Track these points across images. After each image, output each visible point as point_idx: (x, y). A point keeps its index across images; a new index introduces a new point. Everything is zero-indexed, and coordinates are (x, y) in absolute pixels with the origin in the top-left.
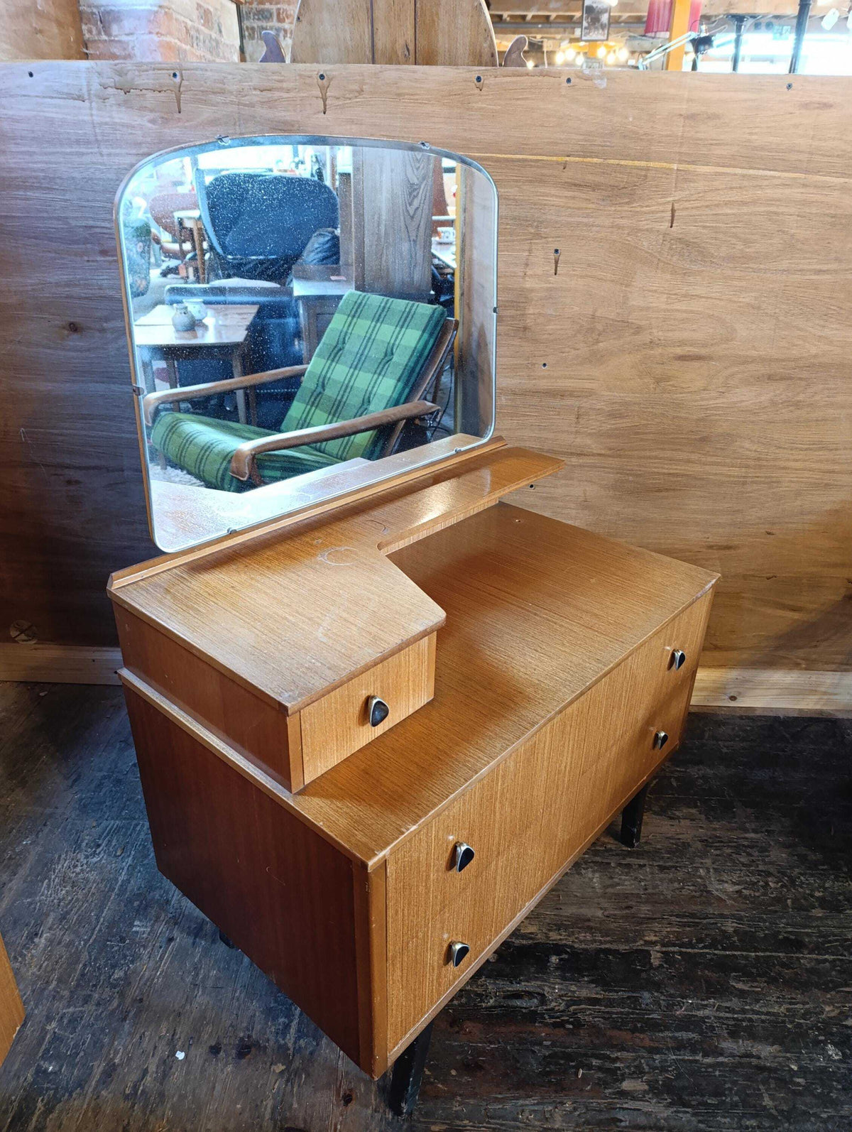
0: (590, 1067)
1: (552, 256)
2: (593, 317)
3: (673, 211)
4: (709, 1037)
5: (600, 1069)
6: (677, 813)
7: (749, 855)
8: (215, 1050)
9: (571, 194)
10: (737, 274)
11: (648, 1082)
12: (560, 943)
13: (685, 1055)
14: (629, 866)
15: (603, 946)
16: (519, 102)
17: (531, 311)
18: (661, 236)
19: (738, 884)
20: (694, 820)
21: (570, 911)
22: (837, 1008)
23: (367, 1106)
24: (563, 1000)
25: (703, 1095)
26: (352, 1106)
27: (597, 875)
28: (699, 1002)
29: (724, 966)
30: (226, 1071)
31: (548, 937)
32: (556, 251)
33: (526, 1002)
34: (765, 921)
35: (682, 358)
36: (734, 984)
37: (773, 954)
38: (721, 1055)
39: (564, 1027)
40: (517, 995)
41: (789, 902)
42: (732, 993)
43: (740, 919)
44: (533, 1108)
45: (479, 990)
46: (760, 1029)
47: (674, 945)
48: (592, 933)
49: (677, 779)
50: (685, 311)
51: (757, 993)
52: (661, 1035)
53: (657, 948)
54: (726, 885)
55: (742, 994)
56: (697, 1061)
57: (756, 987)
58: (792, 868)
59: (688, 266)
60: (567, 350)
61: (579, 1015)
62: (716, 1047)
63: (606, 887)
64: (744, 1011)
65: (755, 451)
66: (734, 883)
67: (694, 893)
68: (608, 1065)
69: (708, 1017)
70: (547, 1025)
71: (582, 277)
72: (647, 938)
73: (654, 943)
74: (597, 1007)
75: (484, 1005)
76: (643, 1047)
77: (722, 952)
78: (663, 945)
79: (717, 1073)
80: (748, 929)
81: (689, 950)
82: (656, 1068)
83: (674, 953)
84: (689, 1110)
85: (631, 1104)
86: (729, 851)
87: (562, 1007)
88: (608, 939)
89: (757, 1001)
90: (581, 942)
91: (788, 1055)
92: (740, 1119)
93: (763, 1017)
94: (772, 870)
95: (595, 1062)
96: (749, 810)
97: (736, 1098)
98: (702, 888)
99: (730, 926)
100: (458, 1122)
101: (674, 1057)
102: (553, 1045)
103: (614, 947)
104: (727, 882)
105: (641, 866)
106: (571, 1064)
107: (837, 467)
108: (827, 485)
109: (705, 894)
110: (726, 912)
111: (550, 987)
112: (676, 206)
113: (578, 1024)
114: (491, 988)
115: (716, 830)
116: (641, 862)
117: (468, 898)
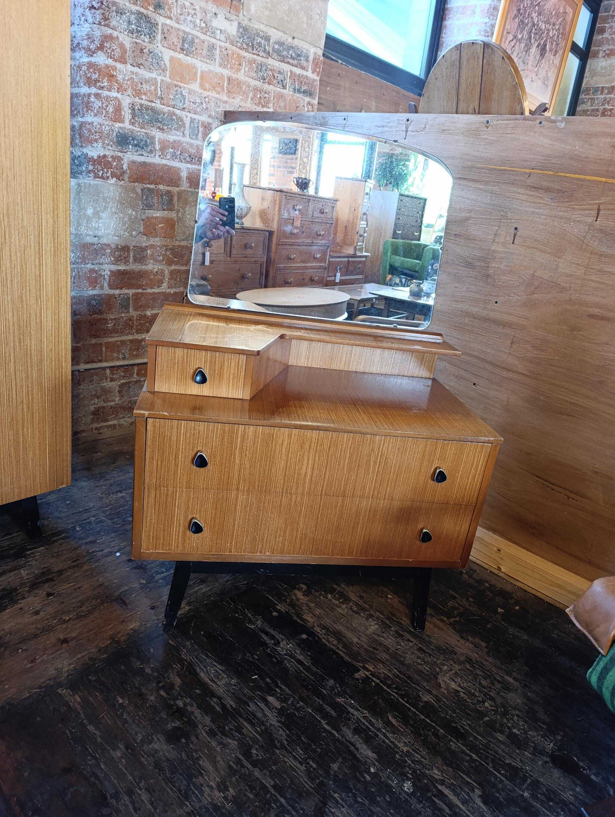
0: (262, 679)
1: (513, 231)
2: (533, 276)
3: (599, 210)
4: (341, 720)
6: (470, 638)
7: (492, 684)
8: (130, 560)
9: (531, 193)
11: (283, 707)
12: (317, 634)
13: (317, 714)
15: (337, 651)
16: (508, 135)
17: (493, 265)
18: (588, 227)
19: (462, 688)
20: (477, 648)
21: (340, 628)
22: (442, 776)
23: (157, 616)
24: (286, 651)
25: (303, 733)
26: (152, 611)
28: (358, 706)
29: (394, 706)
30: (126, 569)
31: (313, 627)
33: (268, 639)
34: (454, 713)
35: (592, 316)
36: (390, 716)
37: (437, 727)
38: (337, 731)
40: (267, 634)
41: (487, 718)
42: (383, 718)
43: (439, 700)
44: (217, 669)
45: (253, 620)
46: (377, 742)
47: (379, 679)
48: (339, 642)
51: (399, 730)
52: (316, 698)
54: (453, 683)
56: (320, 722)
57: (402, 728)
58: (515, 708)
59: (605, 250)
60: (512, 295)
61: (285, 661)
62: (339, 726)
64: (378, 730)
66: (460, 686)
67: (425, 672)
68: (272, 685)
69: (353, 715)
70: (265, 651)
71: (529, 247)
72: (367, 666)
73: (368, 670)
74: (299, 666)
75: (247, 625)
76: (300, 695)
77: (405, 703)
78: (371, 674)
79: (324, 734)
80: (437, 707)
82: (295, 707)
84: (288, 732)
85: (262, 705)
86: (480, 673)
87: (282, 653)
88: (344, 650)
89: (394, 733)
90: (328, 641)
91: (377, 764)
92: (309, 758)
93: (387, 741)
94: (498, 699)
95: (268, 680)
96: (526, 668)
97: (319, 750)
99: (427, 698)
100: (182, 648)
101: (310, 711)
102: (258, 659)
104: (455, 682)
105: (409, 640)
106: (256, 671)
110: (434, 692)
111: (287, 643)
112: (601, 207)
113: (280, 662)
114: (259, 623)
115: (486, 660)
116: (412, 639)
117: (210, 499)
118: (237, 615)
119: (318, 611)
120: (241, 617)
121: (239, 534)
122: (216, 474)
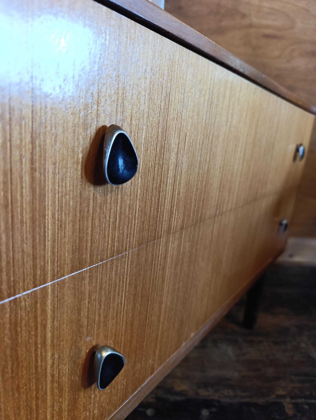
6: (275, 311)
12: (209, 398)
14: (252, 341)
20: (287, 315)
21: (214, 373)
27: (230, 347)
31: (197, 395)
35: (267, 36)
48: (234, 390)
50: (269, 8)
53: (288, 400)
63: (238, 356)
72: (278, 393)
73: (284, 397)
81: (313, 401)
83: (302, 404)
90: (226, 397)
98: (307, 355)
103: (253, 400)
105: (260, 342)
109: (310, 359)
117: (125, 276)
122: (138, 203)
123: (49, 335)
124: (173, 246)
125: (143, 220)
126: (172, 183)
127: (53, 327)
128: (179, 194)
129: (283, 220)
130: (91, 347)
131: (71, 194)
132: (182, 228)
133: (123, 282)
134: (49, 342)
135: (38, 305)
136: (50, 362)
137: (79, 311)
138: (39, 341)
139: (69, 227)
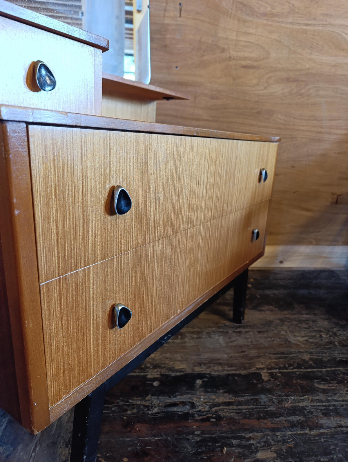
0: (231, 445)
1: (178, 7)
2: (200, 41)
4: (311, 417)
5: (239, 446)
6: (263, 308)
7: (307, 324)
10: (269, 23)
11: (276, 451)
12: (202, 373)
13: (297, 430)
14: (240, 332)
15: (230, 373)
17: (168, 36)
19: (305, 337)
20: (272, 311)
21: (207, 356)
24: (207, 405)
25: (316, 456)
27: (221, 337)
28: (299, 398)
29: (309, 377)
31: (193, 370)
32: (180, 4)
33: (181, 408)
34: (326, 353)
35: (245, 67)
36: (318, 386)
37: (336, 368)
38: (322, 428)
39: (209, 421)
40: (175, 405)
41: (336, 343)
42: (318, 391)
43: (311, 353)
45: (147, 404)
46: (342, 410)
47: (275, 369)
48: (222, 366)
49: (259, 295)
50: (246, 42)
51: (333, 389)
52: (278, 419)
53: (265, 371)
54: (298, 338)
55: (324, 391)
56: (306, 434)
57: (332, 386)
58: (332, 328)
59: (245, 17)
60: (188, 59)
61: (219, 413)
62: (317, 423)
63: (227, 343)
64: (328, 401)
65: (284, 120)
66: (303, 337)
67: (281, 343)
68: (244, 443)
69: (307, 406)
70: (197, 421)
71: (193, 19)
72: (257, 366)
73: (262, 369)
74: (231, 407)
75: (150, 412)
76: (268, 428)
77: (305, 370)
78: (268, 369)
79: (322, 440)
80: (316, 357)
81: (285, 371)
82: (280, 441)
83: (276, 373)
86: (296, 323)
87: (207, 409)
88: (233, 368)
89: (335, 394)
90: (215, 371)
93: (342, 403)
94: (322, 330)
95: (235, 442)
96: (301, 306)
97: (340, 455)
98: (285, 340)
99: (306, 357)
101: (290, 433)
102: (203, 433)
103: (237, 372)
104: (298, 336)
105: (247, 332)
106: (217, 445)
107: (323, 130)
108: (319, 140)
109: (287, 342)
110: (302, 350)
111: (197, 398)
113: (219, 418)
114: (155, 401)
115: (285, 314)
116: (247, 330)
117: (129, 265)
118: (129, 412)
119: (178, 356)
120: (135, 411)
121: (157, 303)
122: (134, 223)
123: (91, 293)
124: (158, 248)
125: (137, 233)
126: (153, 210)
127: (93, 289)
128: (159, 216)
129: (255, 230)
130: (112, 304)
131: (100, 220)
132: (163, 237)
133: (128, 268)
134: (91, 297)
135: (87, 276)
136: (92, 308)
137: (105, 281)
138: (87, 295)
139: (99, 237)
